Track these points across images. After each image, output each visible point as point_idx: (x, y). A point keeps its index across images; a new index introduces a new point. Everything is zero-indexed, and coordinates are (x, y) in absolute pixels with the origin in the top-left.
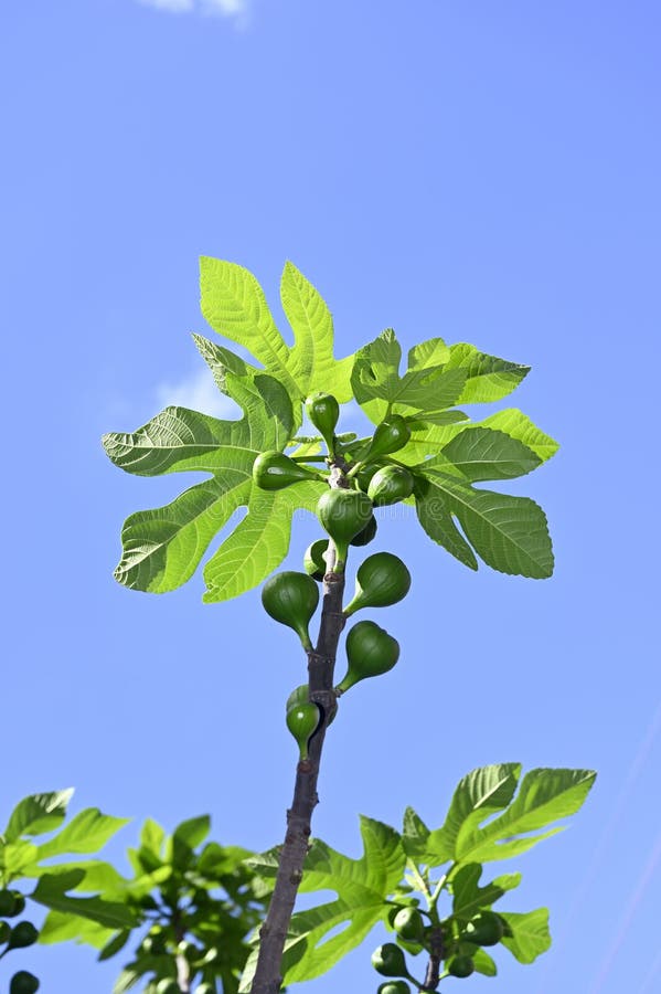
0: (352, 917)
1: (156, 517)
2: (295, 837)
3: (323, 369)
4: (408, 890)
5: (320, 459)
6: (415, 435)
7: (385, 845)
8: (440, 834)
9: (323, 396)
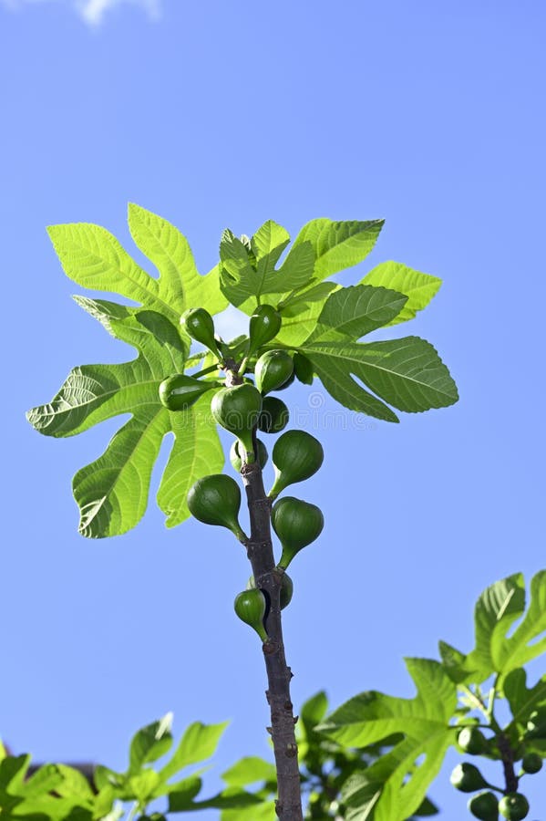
0: (424, 751)
1: (98, 469)
2: (278, 714)
3: (194, 287)
4: (466, 710)
5: (214, 368)
6: (285, 320)
7: (433, 678)
8: (475, 654)
9: (193, 311)
